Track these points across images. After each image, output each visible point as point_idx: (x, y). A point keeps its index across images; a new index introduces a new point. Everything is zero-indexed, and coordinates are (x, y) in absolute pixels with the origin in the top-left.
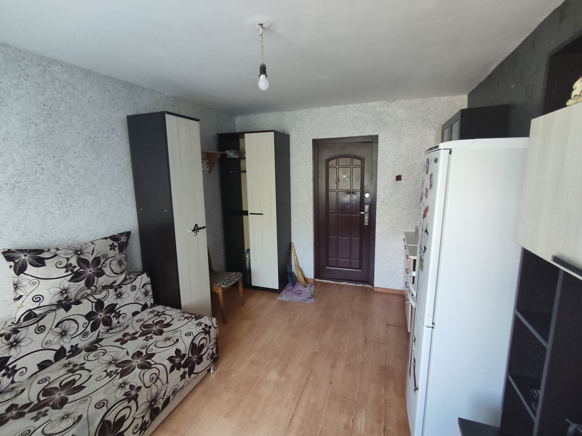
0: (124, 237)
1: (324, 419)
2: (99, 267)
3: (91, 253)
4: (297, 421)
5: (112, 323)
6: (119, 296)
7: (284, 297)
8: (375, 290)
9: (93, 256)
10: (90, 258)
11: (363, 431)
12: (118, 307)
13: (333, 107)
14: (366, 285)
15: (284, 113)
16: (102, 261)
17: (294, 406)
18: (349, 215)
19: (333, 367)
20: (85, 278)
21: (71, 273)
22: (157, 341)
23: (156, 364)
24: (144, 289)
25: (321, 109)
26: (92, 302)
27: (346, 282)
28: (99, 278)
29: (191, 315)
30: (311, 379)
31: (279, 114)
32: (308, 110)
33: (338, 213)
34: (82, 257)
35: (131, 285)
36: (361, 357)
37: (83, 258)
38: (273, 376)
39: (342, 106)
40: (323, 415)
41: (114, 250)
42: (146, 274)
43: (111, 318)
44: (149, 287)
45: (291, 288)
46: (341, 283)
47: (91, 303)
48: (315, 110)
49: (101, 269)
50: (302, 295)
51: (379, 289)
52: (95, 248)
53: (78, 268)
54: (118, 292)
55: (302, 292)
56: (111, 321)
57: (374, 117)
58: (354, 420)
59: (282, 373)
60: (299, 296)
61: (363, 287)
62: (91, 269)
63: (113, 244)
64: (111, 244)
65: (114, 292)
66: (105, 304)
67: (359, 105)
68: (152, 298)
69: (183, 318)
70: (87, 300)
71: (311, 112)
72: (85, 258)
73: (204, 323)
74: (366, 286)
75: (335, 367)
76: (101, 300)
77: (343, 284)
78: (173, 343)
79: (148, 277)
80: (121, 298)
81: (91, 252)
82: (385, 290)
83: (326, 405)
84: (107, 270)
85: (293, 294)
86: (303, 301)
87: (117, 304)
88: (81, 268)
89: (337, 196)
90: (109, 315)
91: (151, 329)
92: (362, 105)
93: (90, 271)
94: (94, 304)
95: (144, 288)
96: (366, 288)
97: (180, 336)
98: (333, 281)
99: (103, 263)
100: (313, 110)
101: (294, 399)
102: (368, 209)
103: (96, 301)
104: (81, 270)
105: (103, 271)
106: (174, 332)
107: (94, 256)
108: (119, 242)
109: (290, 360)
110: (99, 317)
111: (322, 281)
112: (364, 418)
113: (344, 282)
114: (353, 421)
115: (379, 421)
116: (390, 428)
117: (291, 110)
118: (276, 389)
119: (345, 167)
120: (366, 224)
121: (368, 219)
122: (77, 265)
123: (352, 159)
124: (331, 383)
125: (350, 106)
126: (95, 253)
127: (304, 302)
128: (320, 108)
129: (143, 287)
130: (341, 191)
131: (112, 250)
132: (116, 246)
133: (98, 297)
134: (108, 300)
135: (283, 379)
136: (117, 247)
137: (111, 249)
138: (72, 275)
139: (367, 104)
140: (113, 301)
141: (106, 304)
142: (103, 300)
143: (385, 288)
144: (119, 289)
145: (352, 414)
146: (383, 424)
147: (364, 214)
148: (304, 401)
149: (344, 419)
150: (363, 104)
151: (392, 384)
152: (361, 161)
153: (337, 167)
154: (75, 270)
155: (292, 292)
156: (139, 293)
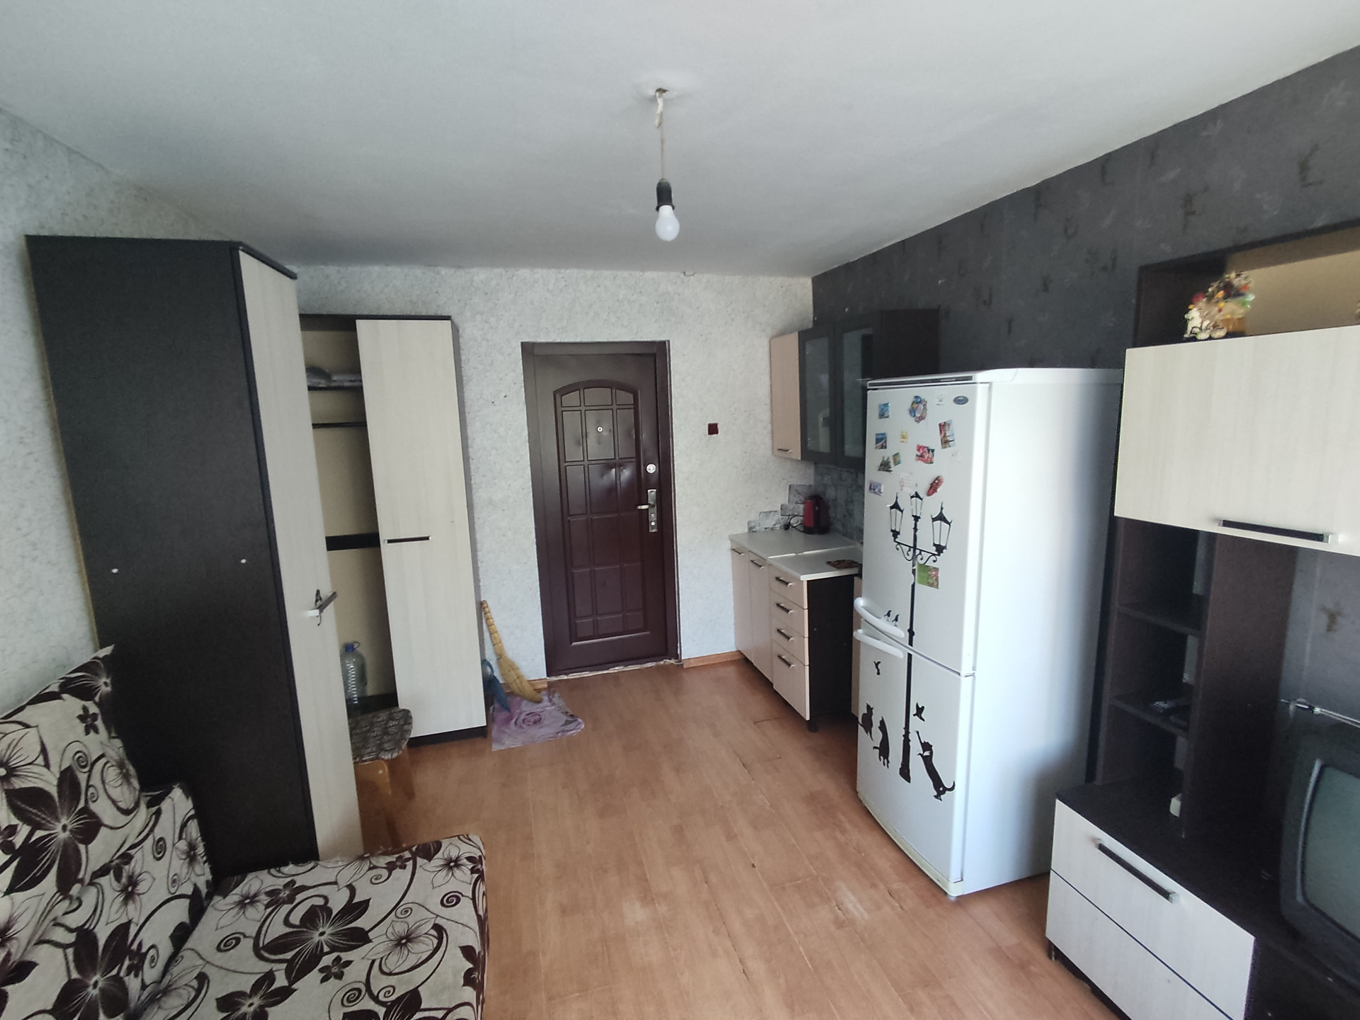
0: (104, 680)
1: (796, 933)
2: (81, 805)
3: (41, 760)
4: (757, 967)
5: (127, 994)
6: (129, 892)
7: (508, 740)
8: (685, 667)
9: (51, 769)
10: (48, 781)
11: (866, 915)
12: (133, 930)
13: (568, 271)
14: (662, 660)
15: (438, 273)
16: (82, 777)
17: (729, 944)
18: (616, 515)
19: (731, 837)
20: (54, 862)
21: (9, 857)
22: (373, 962)
23: (450, 1011)
24: (185, 839)
25: (541, 273)
26: (64, 947)
27: (621, 666)
28: (89, 846)
29: (397, 856)
30: (713, 878)
31: (424, 273)
32: (507, 272)
33: (591, 513)
34: (18, 784)
35: (152, 841)
36: (761, 797)
37: (23, 786)
38: (635, 913)
39: (589, 273)
40: (790, 929)
41: (97, 731)
42: (181, 787)
43: (122, 978)
44: (194, 829)
45: (504, 714)
46: (611, 671)
47: (59, 951)
48: (524, 273)
49: (86, 810)
50: (546, 722)
51: (692, 661)
52: (45, 741)
53: (24, 830)
54: (124, 880)
55: (539, 715)
56: (124, 989)
57: (658, 303)
58: (841, 906)
59: (647, 897)
60: (542, 727)
61: (658, 667)
62: (64, 821)
63: (85, 709)
64: (81, 712)
65: (115, 884)
66: (99, 935)
67: (626, 274)
68: (207, 864)
69: (385, 873)
70: (46, 946)
71: (513, 276)
72: (32, 785)
73: (463, 857)
74: (662, 663)
75: (736, 835)
76: (86, 927)
77: (616, 671)
78: (436, 941)
79: (187, 797)
80: (137, 896)
81: (41, 758)
82: (703, 661)
83: (779, 909)
84: (102, 809)
85: (524, 726)
86: (560, 734)
87: (130, 922)
88: (36, 826)
89: (587, 475)
90: (114, 972)
91: (310, 946)
92: (631, 274)
93: (61, 829)
94: (70, 951)
95: (184, 836)
96: (664, 667)
97: (435, 916)
98: (591, 671)
99: (88, 787)
100: (519, 272)
101: (716, 931)
102: (655, 498)
103: (71, 938)
104: (39, 834)
105: (93, 815)
106: (399, 915)
107: (56, 770)
108: (97, 699)
109: (640, 864)
110: (93, 992)
111: (565, 677)
112: (849, 894)
113: (617, 666)
114: (839, 909)
115: (874, 886)
116: (895, 886)
117: (459, 267)
118: (666, 935)
119: (600, 408)
120: (654, 531)
121: (655, 519)
122: (15, 821)
123: (614, 391)
124: (753, 866)
125: (607, 273)
126: (54, 758)
127: (563, 735)
128: (536, 270)
129: (180, 838)
130: (593, 462)
131: (92, 734)
132: (94, 716)
133: (75, 920)
134: (103, 919)
135: (662, 909)
136: (100, 718)
137: (87, 733)
138: (15, 864)
139: (641, 273)
140: (117, 916)
141: (103, 934)
142: (92, 927)
143: (702, 657)
144: (127, 867)
145: (829, 899)
146: (882, 887)
147: (647, 509)
148: (737, 926)
149: (824, 914)
150: (633, 273)
151: (842, 818)
152: (632, 396)
153: (583, 408)
154: (18, 840)
155: (516, 723)
156: (175, 862)
